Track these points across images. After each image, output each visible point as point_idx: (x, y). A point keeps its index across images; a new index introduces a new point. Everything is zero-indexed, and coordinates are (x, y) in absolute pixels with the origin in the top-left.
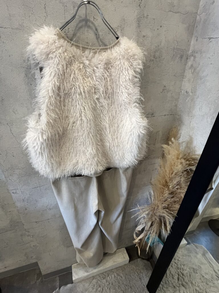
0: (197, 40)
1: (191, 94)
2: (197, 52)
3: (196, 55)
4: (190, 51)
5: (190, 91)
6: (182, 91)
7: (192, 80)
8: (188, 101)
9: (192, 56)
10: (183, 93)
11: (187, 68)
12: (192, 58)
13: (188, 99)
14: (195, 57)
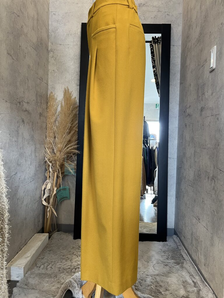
0: (52, 44)
1: (57, 71)
2: (54, 50)
3: (55, 51)
4: (49, 49)
5: (56, 69)
6: (50, 70)
7: (55, 63)
8: (56, 75)
9: (52, 51)
10: (50, 71)
11: (49, 57)
12: (52, 53)
13: (56, 74)
14: (53, 52)
